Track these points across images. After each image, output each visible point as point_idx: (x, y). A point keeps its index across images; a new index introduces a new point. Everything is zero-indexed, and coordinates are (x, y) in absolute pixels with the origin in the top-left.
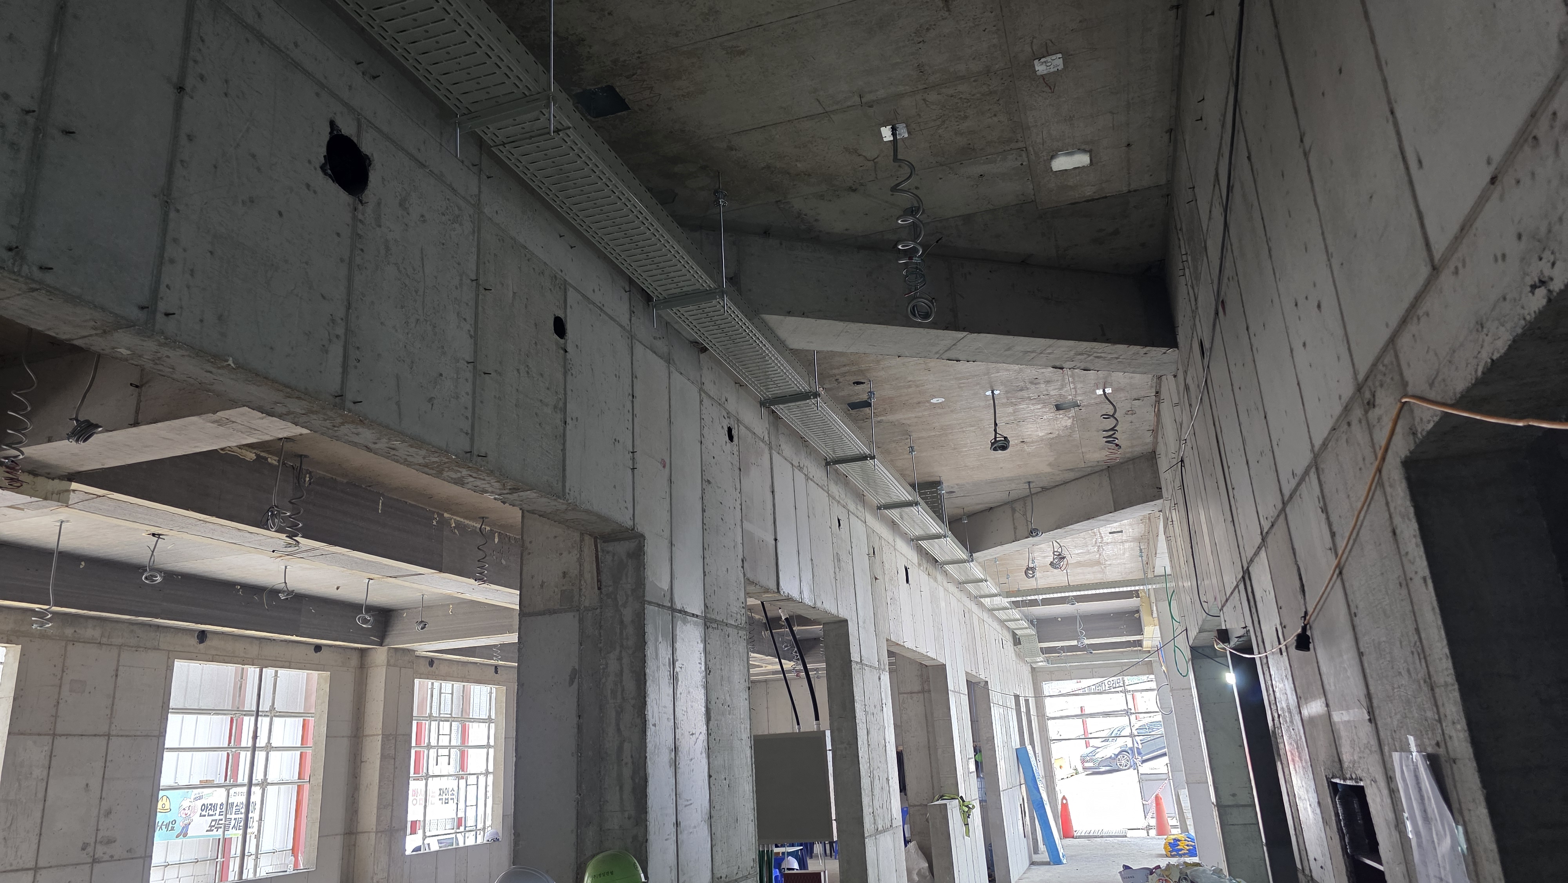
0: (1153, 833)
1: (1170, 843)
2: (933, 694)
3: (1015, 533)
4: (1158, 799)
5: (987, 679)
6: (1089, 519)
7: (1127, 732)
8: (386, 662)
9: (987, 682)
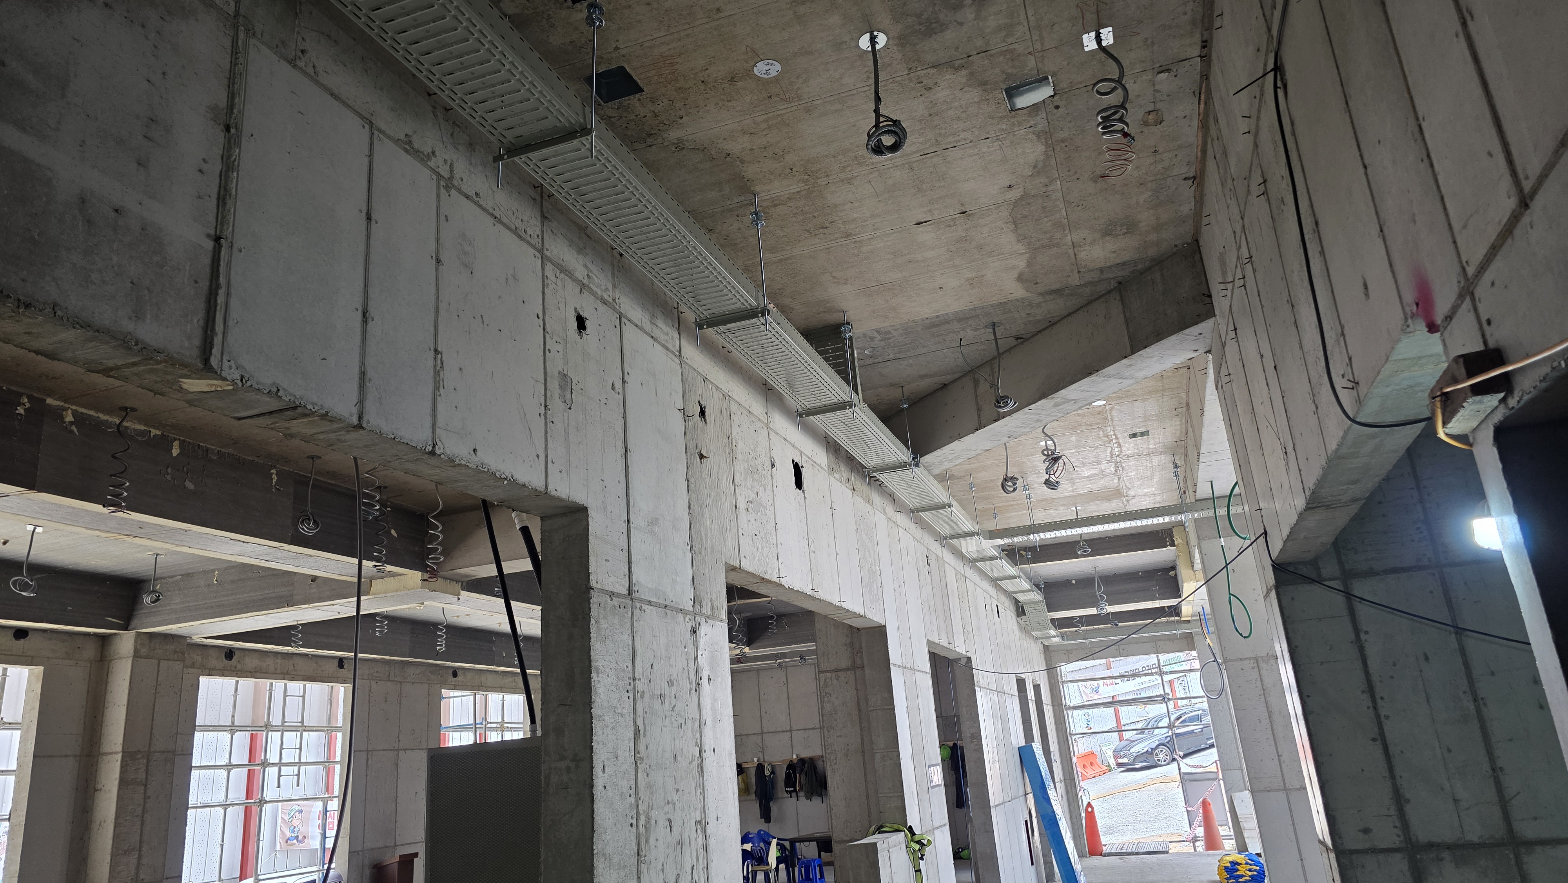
0: (1200, 846)
1: (1226, 868)
2: (867, 671)
3: (979, 416)
4: (1205, 804)
5: (968, 654)
6: (1091, 374)
7: (1165, 722)
8: (132, 651)
9: (969, 659)
